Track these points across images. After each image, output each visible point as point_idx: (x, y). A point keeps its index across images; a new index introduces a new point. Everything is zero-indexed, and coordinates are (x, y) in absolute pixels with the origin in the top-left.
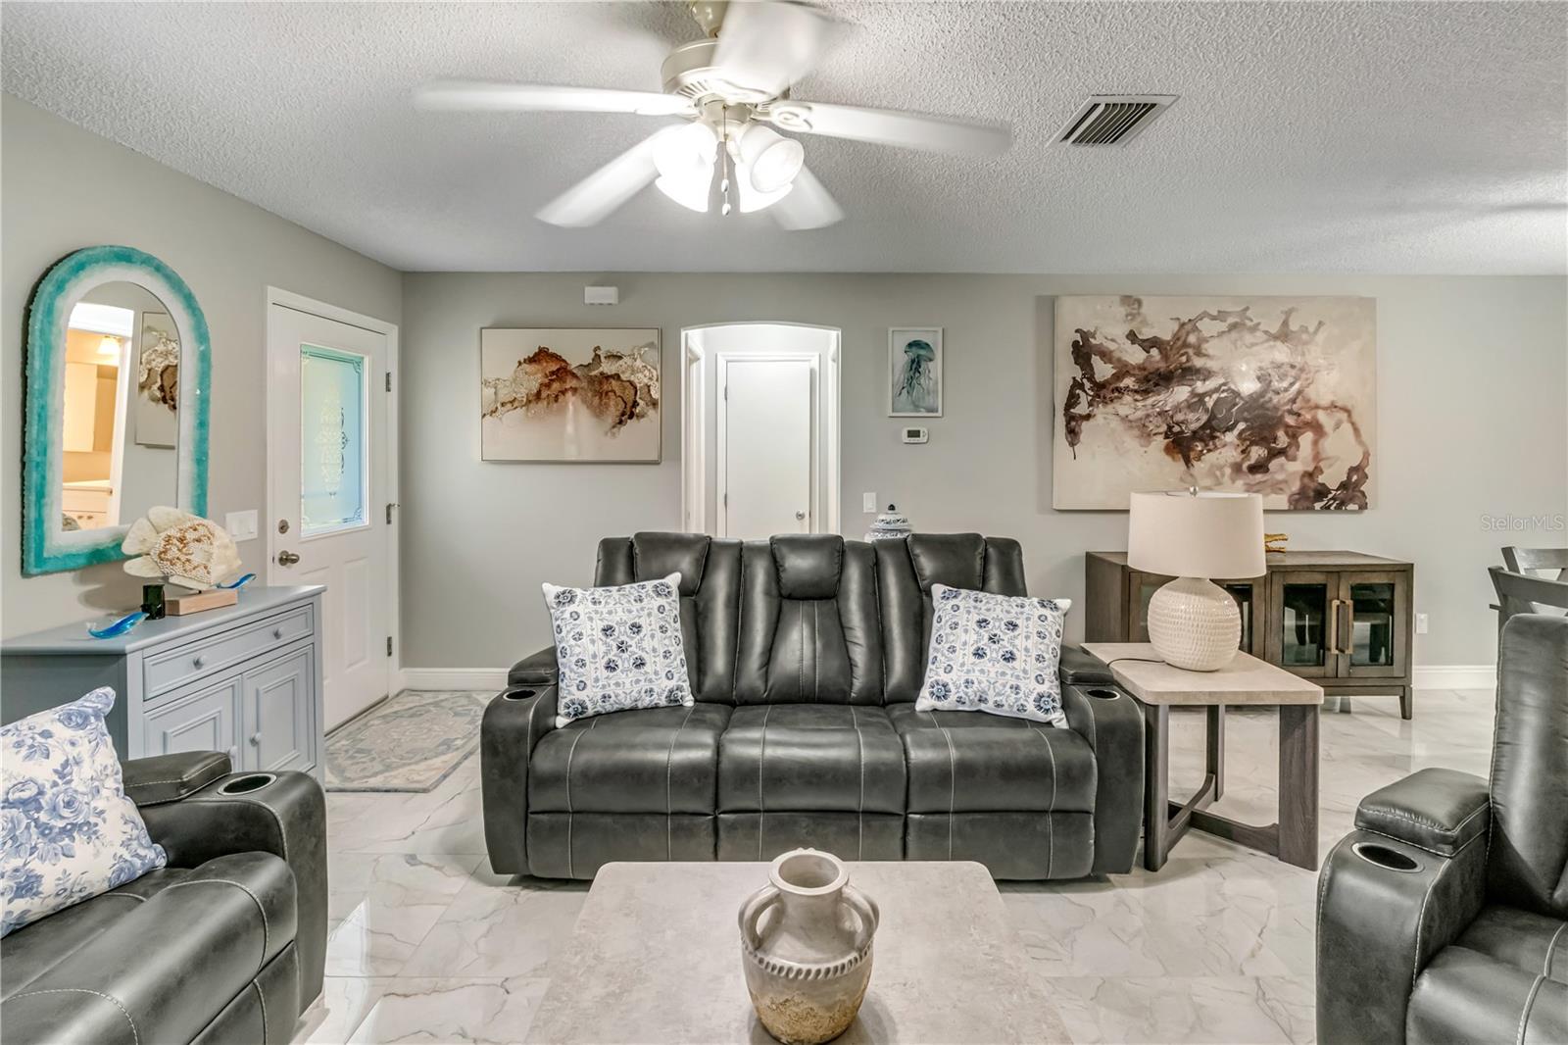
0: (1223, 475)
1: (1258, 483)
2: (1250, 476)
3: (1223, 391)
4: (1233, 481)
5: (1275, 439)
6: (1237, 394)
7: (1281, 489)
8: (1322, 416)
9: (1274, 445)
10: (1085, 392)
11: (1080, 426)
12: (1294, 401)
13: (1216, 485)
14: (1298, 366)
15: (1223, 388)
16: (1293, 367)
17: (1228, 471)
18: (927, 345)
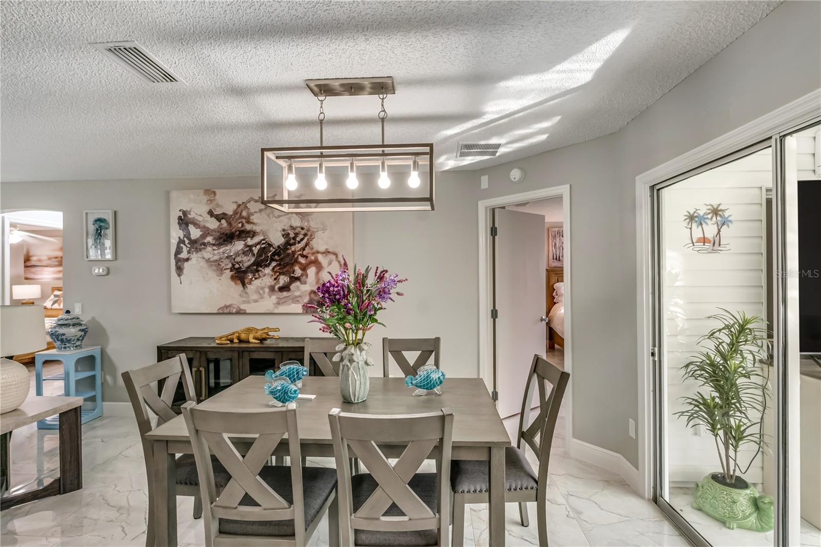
0: (264, 293)
1: (284, 298)
2: (280, 293)
3: (263, 244)
4: (270, 296)
5: (294, 271)
6: (270, 245)
7: (298, 301)
8: (320, 258)
9: (293, 275)
10: (186, 245)
11: (183, 265)
12: (303, 249)
13: (260, 298)
14: (306, 228)
15: (263, 242)
16: (302, 229)
17: (267, 290)
18: (105, 220)
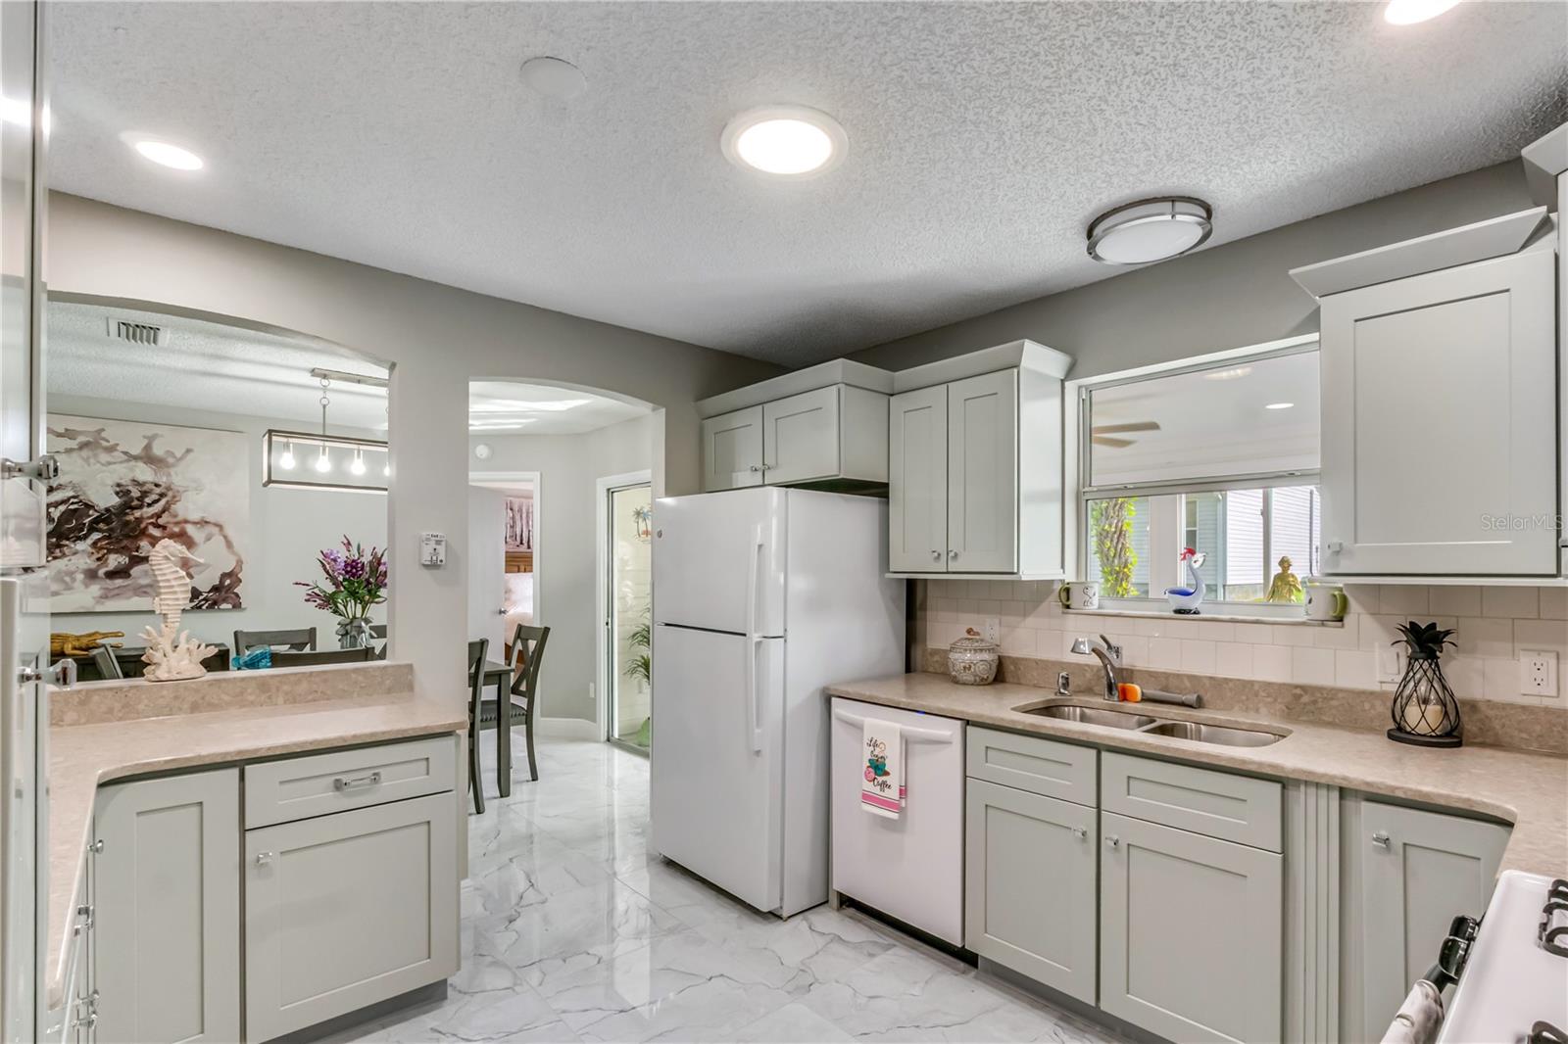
0: (74, 580)
1: (118, 587)
2: (108, 581)
3: (73, 503)
4: (87, 586)
5: (137, 549)
6: (89, 506)
7: (145, 592)
8: (190, 529)
9: (136, 554)
12: (159, 516)
13: (65, 589)
14: (163, 485)
15: (72, 500)
16: (157, 485)
17: (80, 577)
